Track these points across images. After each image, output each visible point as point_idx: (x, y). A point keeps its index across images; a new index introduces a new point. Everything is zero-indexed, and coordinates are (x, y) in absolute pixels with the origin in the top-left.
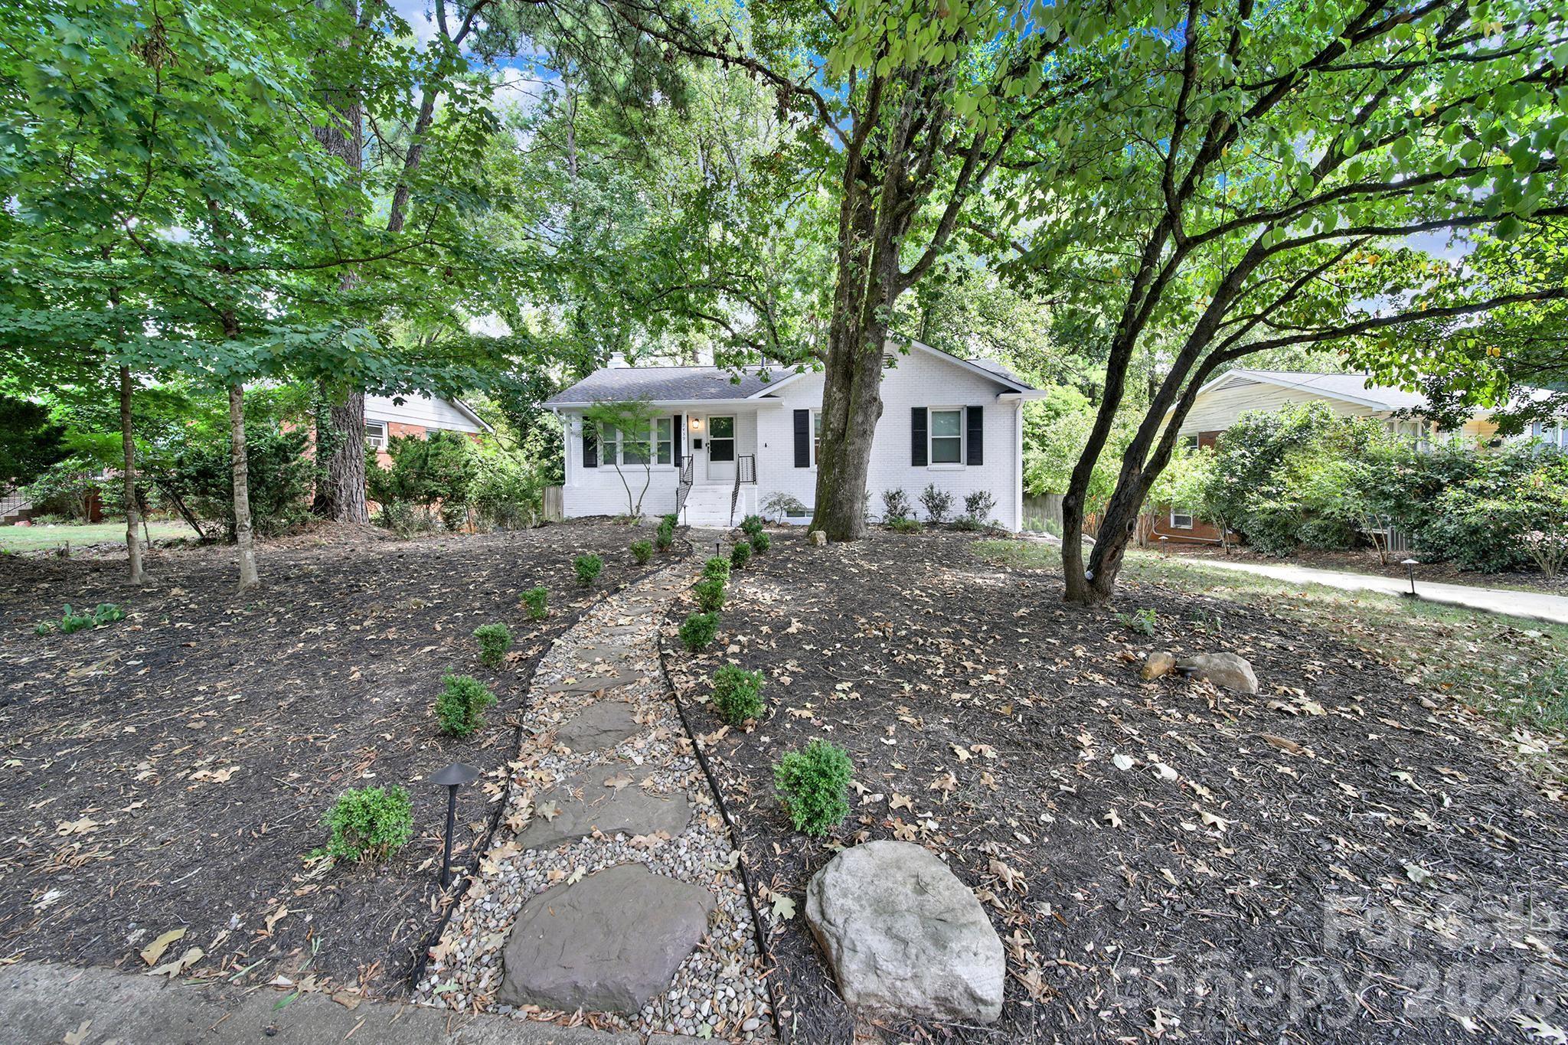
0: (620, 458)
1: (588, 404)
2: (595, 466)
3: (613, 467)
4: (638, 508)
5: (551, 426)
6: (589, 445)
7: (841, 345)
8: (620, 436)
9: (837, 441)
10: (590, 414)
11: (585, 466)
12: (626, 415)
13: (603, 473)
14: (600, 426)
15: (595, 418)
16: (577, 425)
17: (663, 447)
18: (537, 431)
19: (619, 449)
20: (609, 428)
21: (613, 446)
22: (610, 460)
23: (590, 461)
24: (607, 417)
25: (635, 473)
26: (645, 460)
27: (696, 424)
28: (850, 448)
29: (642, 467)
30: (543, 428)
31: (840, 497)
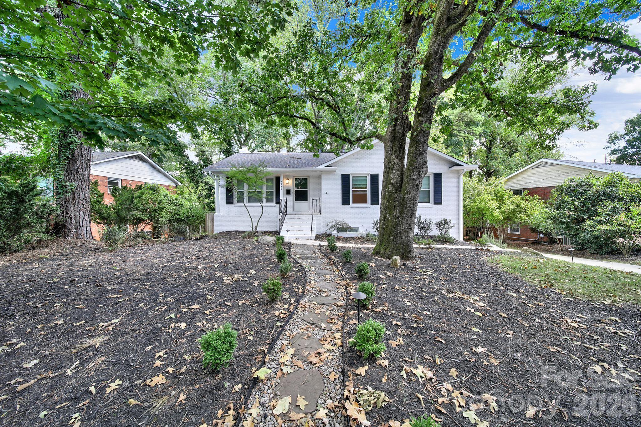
0: (246, 199)
1: (228, 170)
2: (232, 203)
3: (242, 204)
4: (256, 227)
5: (210, 182)
6: (229, 191)
7: (398, 128)
8: (246, 186)
9: (396, 191)
10: (229, 175)
11: (227, 203)
12: (251, 175)
13: (236, 208)
14: (235, 182)
15: (232, 177)
16: (222, 181)
17: (270, 194)
18: (203, 185)
19: (246, 195)
20: (240, 182)
21: (242, 193)
22: (241, 200)
23: (229, 201)
24: (240, 177)
25: (255, 208)
26: (260, 201)
27: (287, 181)
28: (407, 196)
29: (258, 204)
30: (206, 183)
31: (400, 229)
